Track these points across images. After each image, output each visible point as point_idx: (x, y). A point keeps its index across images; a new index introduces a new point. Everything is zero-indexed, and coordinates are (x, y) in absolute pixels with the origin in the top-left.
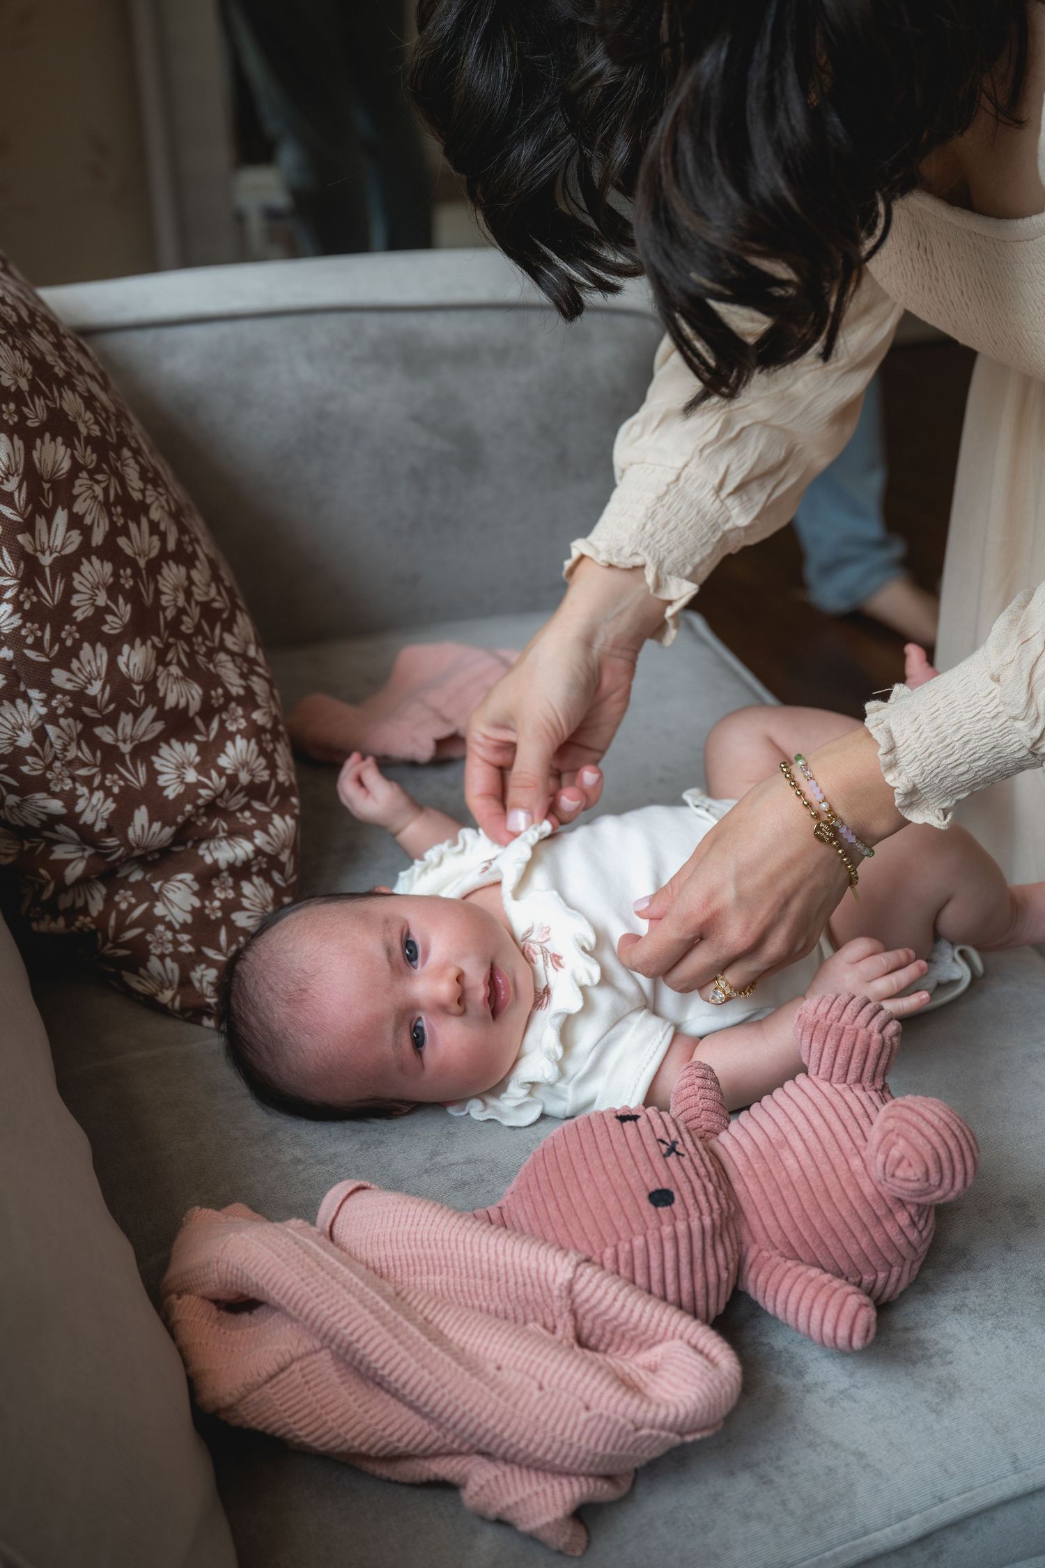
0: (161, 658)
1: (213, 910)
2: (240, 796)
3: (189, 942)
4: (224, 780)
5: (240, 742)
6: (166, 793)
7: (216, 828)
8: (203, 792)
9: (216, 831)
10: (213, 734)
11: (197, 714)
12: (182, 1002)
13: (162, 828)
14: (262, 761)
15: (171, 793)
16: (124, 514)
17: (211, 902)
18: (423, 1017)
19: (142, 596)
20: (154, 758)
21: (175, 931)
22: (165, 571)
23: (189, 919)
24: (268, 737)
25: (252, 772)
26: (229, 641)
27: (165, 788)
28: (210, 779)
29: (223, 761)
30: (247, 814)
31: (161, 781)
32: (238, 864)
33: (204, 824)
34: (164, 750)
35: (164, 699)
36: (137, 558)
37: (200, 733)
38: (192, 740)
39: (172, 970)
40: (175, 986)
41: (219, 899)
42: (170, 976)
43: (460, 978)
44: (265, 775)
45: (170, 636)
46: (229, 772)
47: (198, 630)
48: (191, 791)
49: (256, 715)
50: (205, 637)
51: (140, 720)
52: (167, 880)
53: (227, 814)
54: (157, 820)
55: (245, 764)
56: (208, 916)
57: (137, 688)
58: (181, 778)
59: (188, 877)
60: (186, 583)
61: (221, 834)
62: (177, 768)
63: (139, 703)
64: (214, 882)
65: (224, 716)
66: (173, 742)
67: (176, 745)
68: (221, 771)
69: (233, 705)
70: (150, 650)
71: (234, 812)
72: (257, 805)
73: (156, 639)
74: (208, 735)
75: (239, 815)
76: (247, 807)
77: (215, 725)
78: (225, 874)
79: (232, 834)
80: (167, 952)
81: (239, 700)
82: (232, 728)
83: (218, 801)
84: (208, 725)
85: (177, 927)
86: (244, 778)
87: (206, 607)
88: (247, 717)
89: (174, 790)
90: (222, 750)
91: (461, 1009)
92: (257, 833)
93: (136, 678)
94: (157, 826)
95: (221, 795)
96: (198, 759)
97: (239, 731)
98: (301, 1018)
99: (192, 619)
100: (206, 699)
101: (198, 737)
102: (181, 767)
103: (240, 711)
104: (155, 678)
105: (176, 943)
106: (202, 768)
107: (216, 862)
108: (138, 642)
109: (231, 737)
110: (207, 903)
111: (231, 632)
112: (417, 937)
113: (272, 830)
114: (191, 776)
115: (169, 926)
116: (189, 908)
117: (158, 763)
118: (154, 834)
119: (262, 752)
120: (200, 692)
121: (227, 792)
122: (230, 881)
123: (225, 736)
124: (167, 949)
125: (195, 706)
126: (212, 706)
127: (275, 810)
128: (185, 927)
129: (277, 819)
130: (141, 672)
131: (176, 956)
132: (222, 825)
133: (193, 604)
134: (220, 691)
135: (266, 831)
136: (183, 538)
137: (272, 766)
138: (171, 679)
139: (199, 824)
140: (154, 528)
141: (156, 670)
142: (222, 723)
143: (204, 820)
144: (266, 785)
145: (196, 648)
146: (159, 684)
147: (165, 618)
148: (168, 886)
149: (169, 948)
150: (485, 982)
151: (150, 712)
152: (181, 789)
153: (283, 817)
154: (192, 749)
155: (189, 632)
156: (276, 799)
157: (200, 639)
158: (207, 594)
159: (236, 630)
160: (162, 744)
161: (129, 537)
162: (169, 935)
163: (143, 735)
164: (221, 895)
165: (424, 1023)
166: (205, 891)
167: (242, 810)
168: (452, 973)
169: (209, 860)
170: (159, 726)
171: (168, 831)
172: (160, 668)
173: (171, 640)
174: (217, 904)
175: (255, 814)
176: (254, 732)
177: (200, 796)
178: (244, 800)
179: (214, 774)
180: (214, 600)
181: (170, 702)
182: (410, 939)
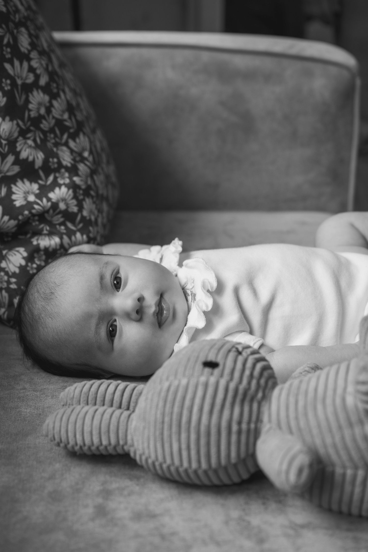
0: (23, 133)
1: (32, 268)
2: (60, 216)
3: (15, 283)
4: (49, 204)
5: (64, 189)
6: (15, 203)
7: (43, 228)
8: (36, 207)
9: (42, 230)
10: (49, 182)
11: (40, 168)
12: (8, 316)
13: (10, 220)
14: (74, 202)
15: (18, 204)
16: (11, 53)
17: (32, 264)
18: (117, 320)
19: (15, 97)
20: (13, 186)
21: (9, 277)
22: (35, 93)
23: (17, 271)
24: (81, 192)
25: (67, 205)
26: (72, 144)
27: (15, 201)
28: (42, 201)
29: (51, 195)
30: (63, 227)
31: (14, 197)
32: (51, 249)
33: (36, 225)
34: (19, 183)
35: (19, 152)
36: (16, 78)
37: (41, 179)
38: (36, 182)
39: (5, 297)
40: (6, 306)
41: (36, 264)
42: (4, 300)
43: (141, 299)
44: (75, 209)
45: (31, 125)
46: (54, 200)
47: (52, 130)
48: (29, 205)
49: (75, 179)
50: (56, 136)
51: (5, 161)
52: (10, 249)
53: (50, 223)
54: (7, 215)
55: (64, 200)
56: (28, 271)
57: (4, 142)
58: (26, 198)
59: (22, 250)
60: (48, 104)
61: (45, 232)
62: (25, 193)
63: (4, 150)
64: (36, 255)
65: (57, 175)
66: (25, 180)
67: (27, 183)
68: (49, 200)
69: (63, 170)
70: (15, 126)
71: (56, 224)
72: (70, 225)
73: (21, 123)
74: (46, 182)
75: (58, 227)
76: (63, 224)
77: (51, 178)
78: (42, 253)
79: (50, 234)
80: (4, 287)
81: (67, 169)
82: (61, 181)
83: (46, 215)
84: (47, 176)
85: (10, 274)
86: (62, 206)
87: (59, 123)
88: (70, 178)
89: (20, 202)
90: (52, 190)
91: (138, 317)
92: (65, 237)
93: (3, 136)
94: (6, 218)
95: (48, 211)
96: (37, 192)
97: (64, 184)
98: (48, 308)
99: (49, 123)
100: (46, 162)
101: (40, 182)
102: (27, 193)
103: (67, 175)
104: (16, 141)
105: (9, 282)
106: (38, 196)
107: (38, 245)
108: (7, 118)
109: (60, 186)
110: (29, 264)
111: (74, 140)
112: (122, 275)
113: (73, 238)
114: (32, 198)
115: (7, 273)
116: (18, 265)
117: (14, 189)
118: (4, 222)
119: (75, 197)
120: (43, 156)
121: (51, 211)
122: (44, 257)
123: (55, 184)
124: (4, 285)
125: (39, 163)
126: (50, 167)
127: (79, 230)
128: (14, 275)
129: (78, 235)
130: (7, 134)
131: (8, 290)
132: (46, 229)
133: (51, 117)
134: (55, 160)
135: (70, 238)
136: (51, 83)
137: (80, 206)
138: (26, 146)
139: (34, 224)
140: (31, 70)
141: (17, 138)
142: (55, 178)
143: (37, 223)
144: (75, 215)
145: (49, 139)
146: (18, 145)
147: (29, 115)
148: (10, 253)
149: (5, 285)
150: (156, 304)
151: (11, 159)
152: (24, 203)
153: (82, 235)
154: (35, 187)
155: (46, 129)
156: (81, 225)
157: (52, 136)
158: (62, 115)
159: (77, 140)
160: (19, 180)
161: (12, 65)
162: (6, 278)
163: (8, 171)
164: (38, 263)
165: (118, 323)
166: (30, 259)
167: (60, 224)
168: (136, 295)
169: (35, 243)
170: (17, 169)
171: (13, 223)
172: (20, 138)
173: (32, 128)
174: (35, 266)
175: (67, 228)
176: (73, 186)
177: (34, 208)
178: (62, 220)
179: (45, 200)
180: (65, 120)
181: (24, 155)
182: (119, 275)
